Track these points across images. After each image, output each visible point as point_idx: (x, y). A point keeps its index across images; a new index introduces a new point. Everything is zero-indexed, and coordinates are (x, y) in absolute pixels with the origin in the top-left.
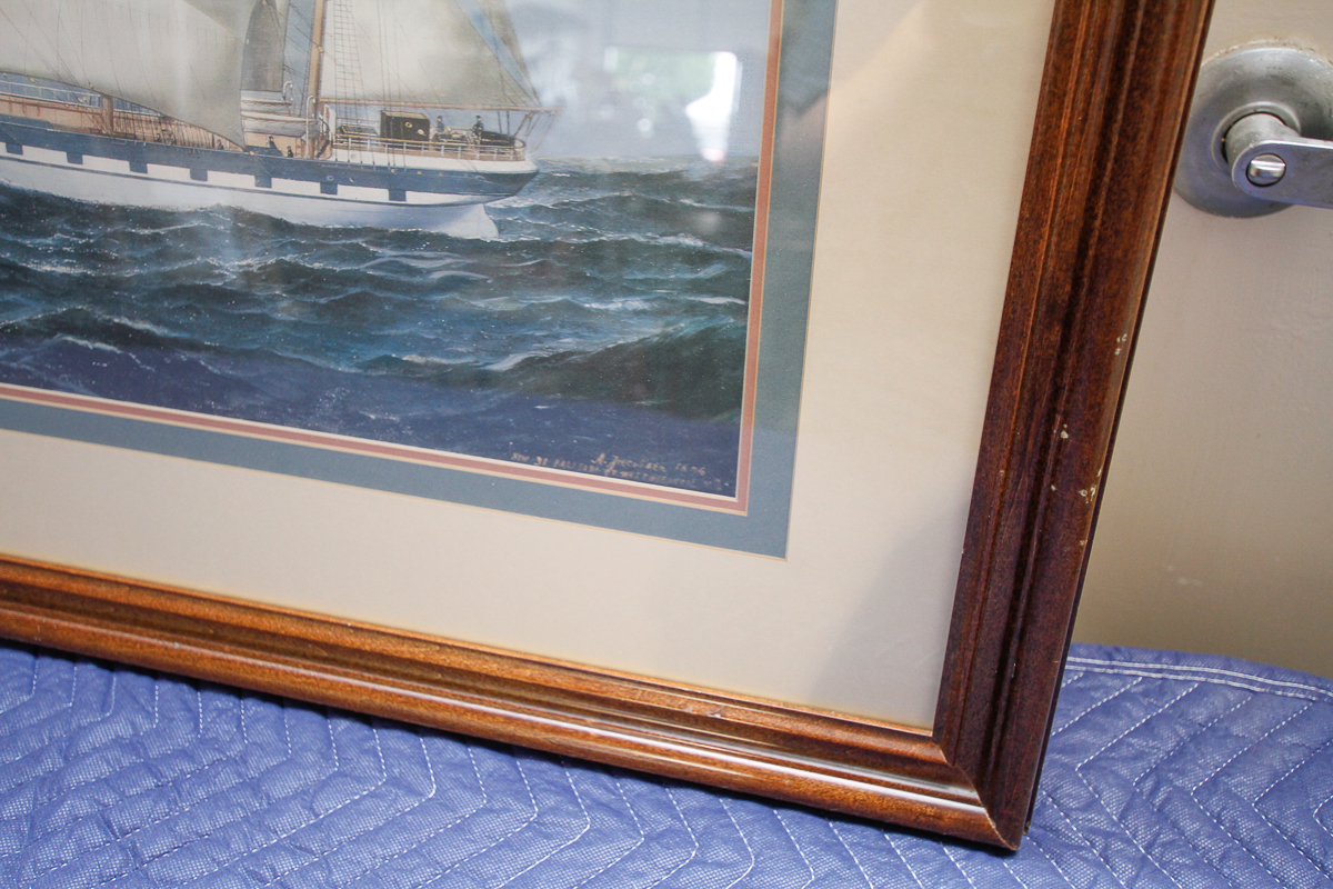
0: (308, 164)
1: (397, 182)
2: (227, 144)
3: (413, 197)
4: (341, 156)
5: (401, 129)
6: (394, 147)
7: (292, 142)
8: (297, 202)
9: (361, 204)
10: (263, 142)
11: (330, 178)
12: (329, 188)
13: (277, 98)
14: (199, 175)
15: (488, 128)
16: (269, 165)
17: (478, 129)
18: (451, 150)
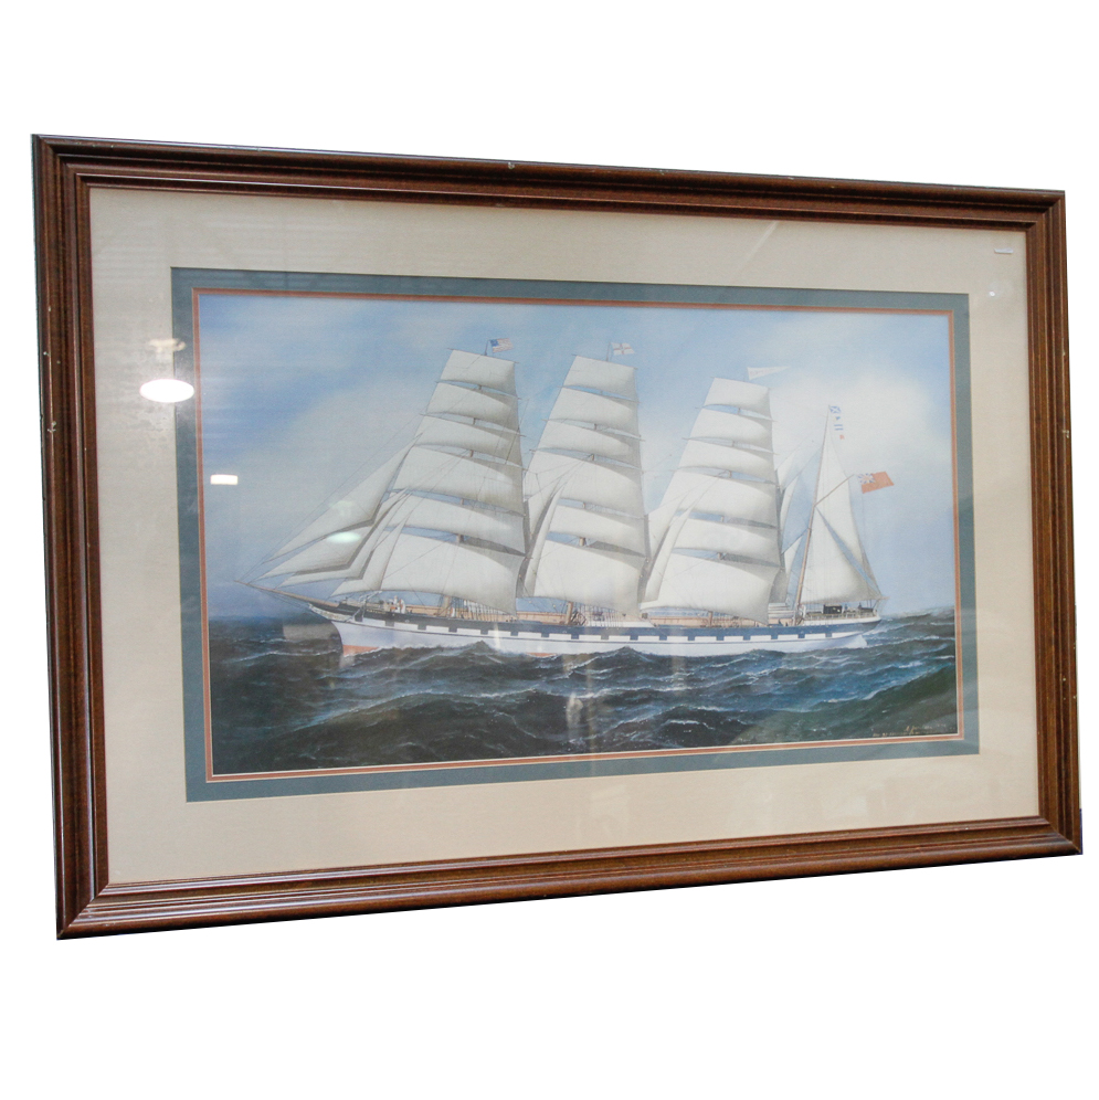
0: (794, 628)
1: (827, 630)
2: (760, 625)
3: (835, 635)
4: (807, 623)
5: (831, 610)
6: (828, 618)
7: (788, 621)
8: (788, 644)
9: (814, 641)
10: (776, 622)
11: (801, 632)
12: (801, 636)
13: (784, 605)
14: (746, 638)
15: (863, 606)
16: (775, 631)
17: (860, 607)
18: (850, 616)
